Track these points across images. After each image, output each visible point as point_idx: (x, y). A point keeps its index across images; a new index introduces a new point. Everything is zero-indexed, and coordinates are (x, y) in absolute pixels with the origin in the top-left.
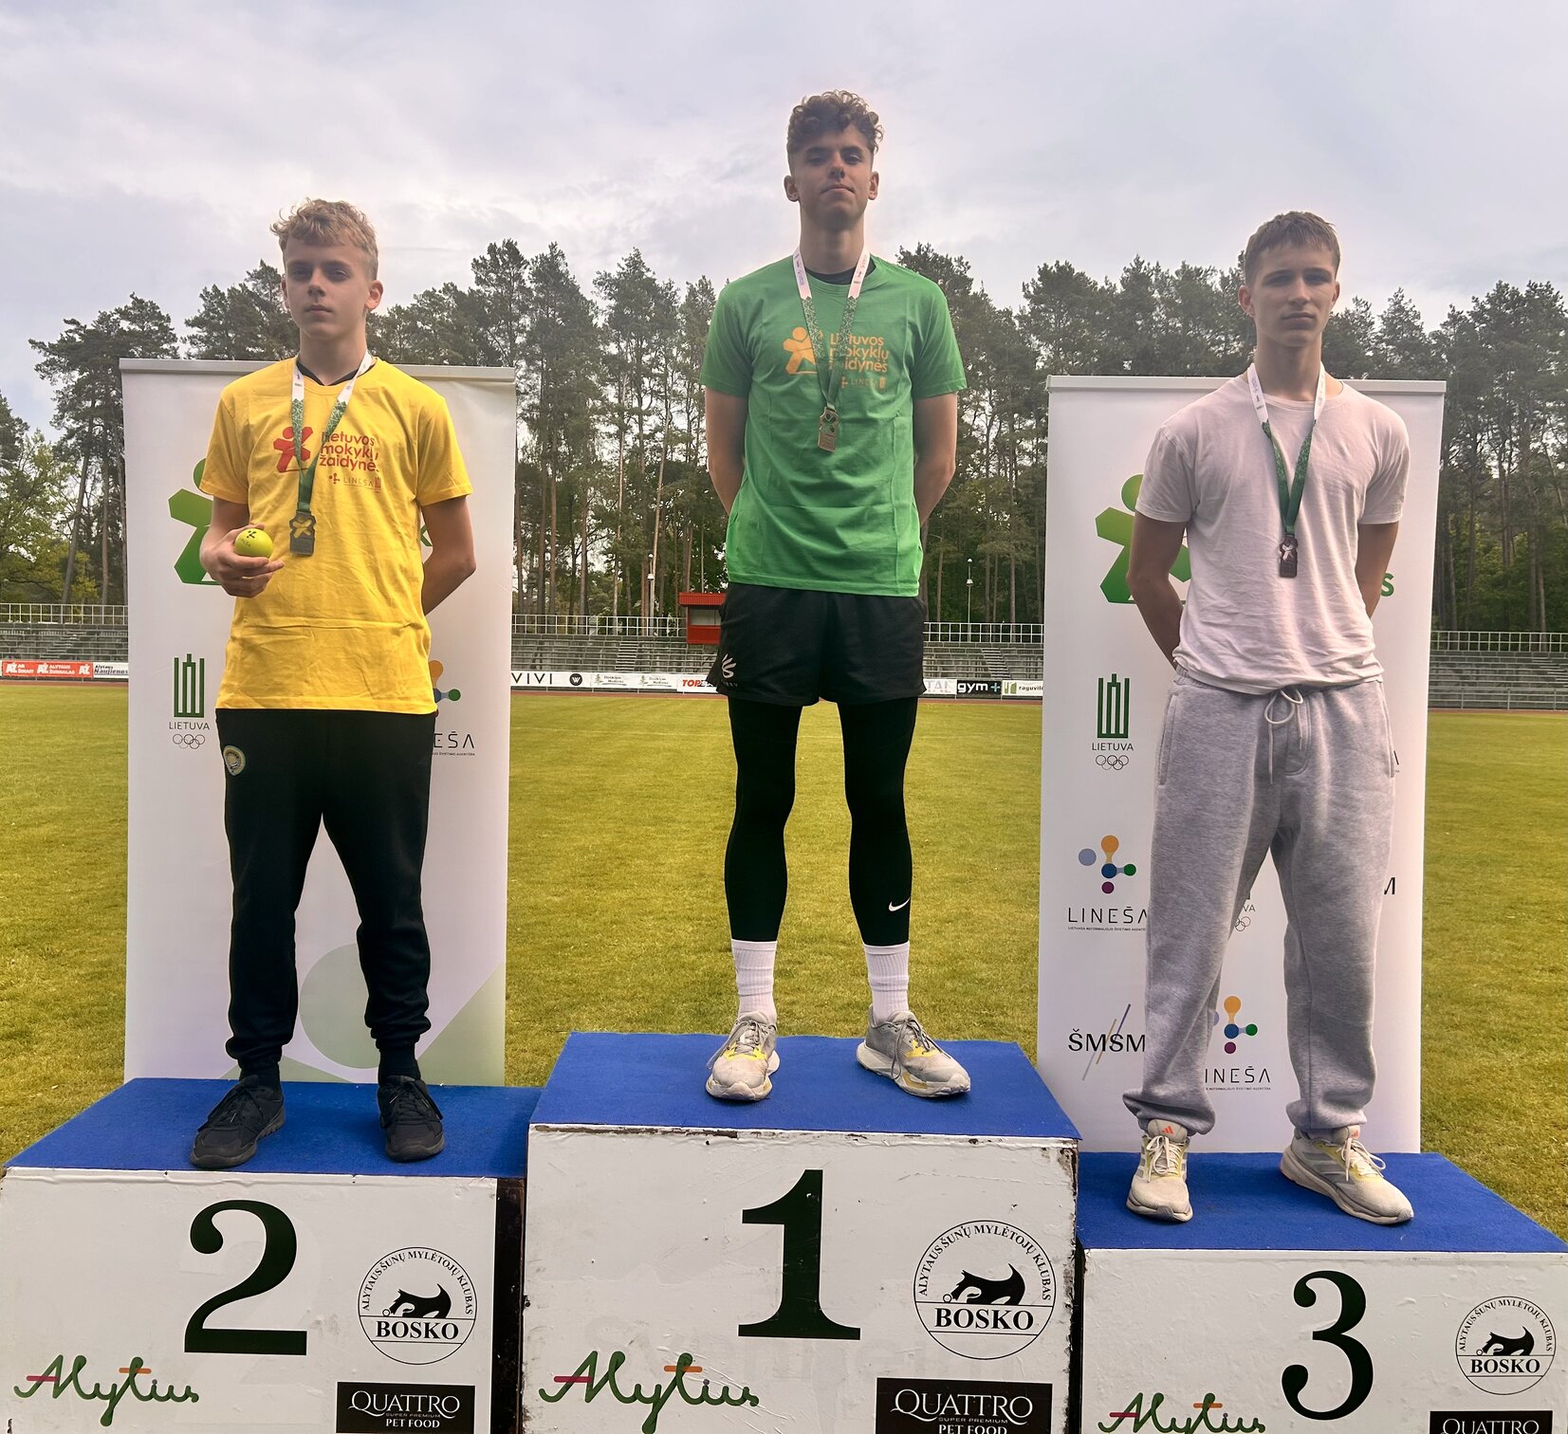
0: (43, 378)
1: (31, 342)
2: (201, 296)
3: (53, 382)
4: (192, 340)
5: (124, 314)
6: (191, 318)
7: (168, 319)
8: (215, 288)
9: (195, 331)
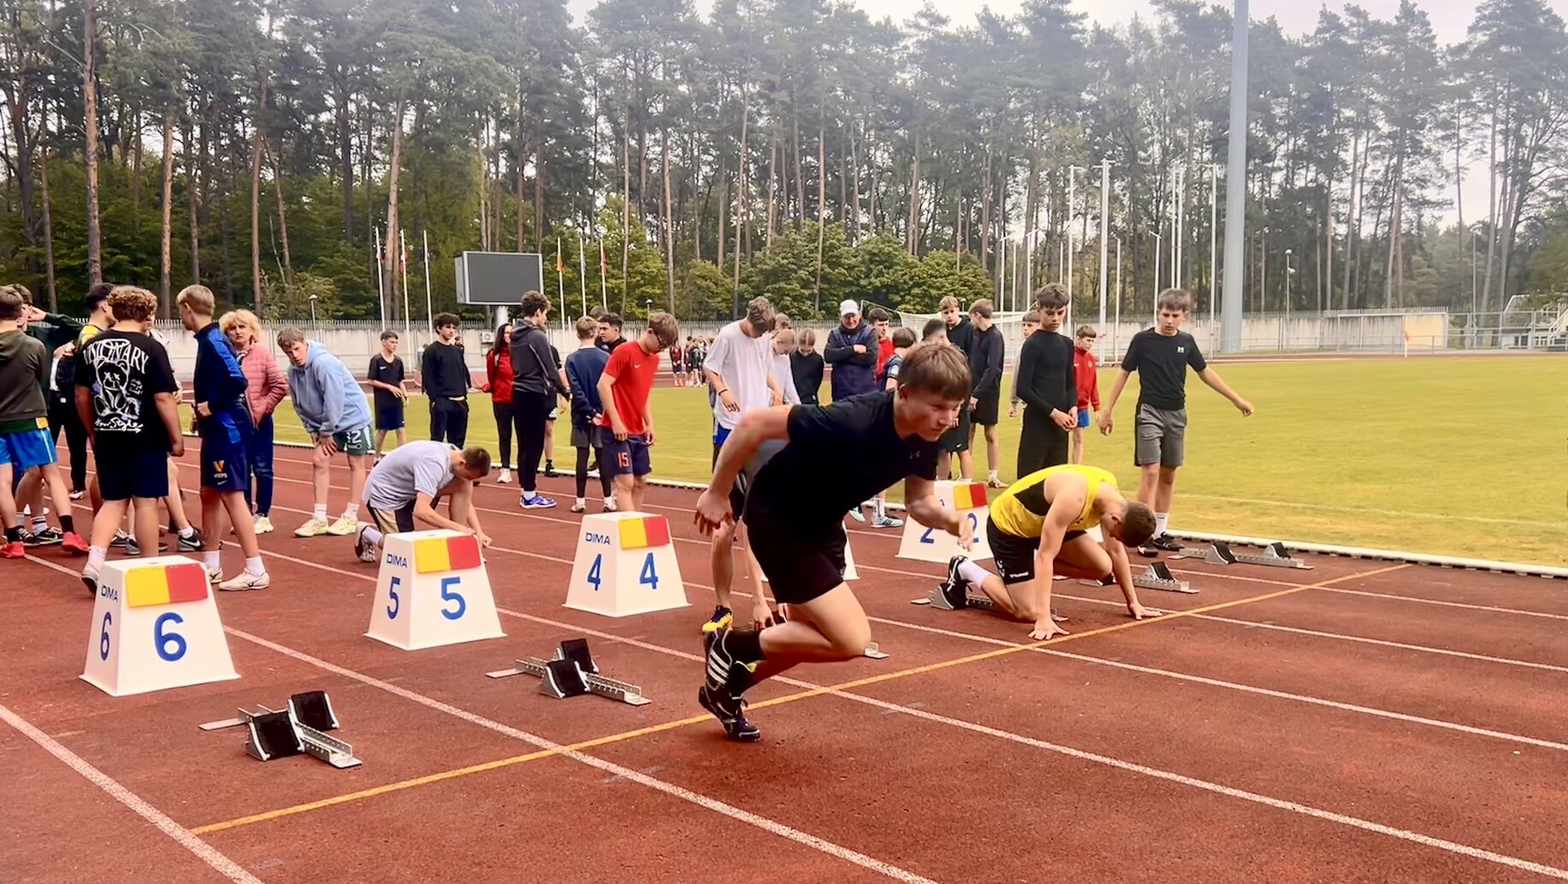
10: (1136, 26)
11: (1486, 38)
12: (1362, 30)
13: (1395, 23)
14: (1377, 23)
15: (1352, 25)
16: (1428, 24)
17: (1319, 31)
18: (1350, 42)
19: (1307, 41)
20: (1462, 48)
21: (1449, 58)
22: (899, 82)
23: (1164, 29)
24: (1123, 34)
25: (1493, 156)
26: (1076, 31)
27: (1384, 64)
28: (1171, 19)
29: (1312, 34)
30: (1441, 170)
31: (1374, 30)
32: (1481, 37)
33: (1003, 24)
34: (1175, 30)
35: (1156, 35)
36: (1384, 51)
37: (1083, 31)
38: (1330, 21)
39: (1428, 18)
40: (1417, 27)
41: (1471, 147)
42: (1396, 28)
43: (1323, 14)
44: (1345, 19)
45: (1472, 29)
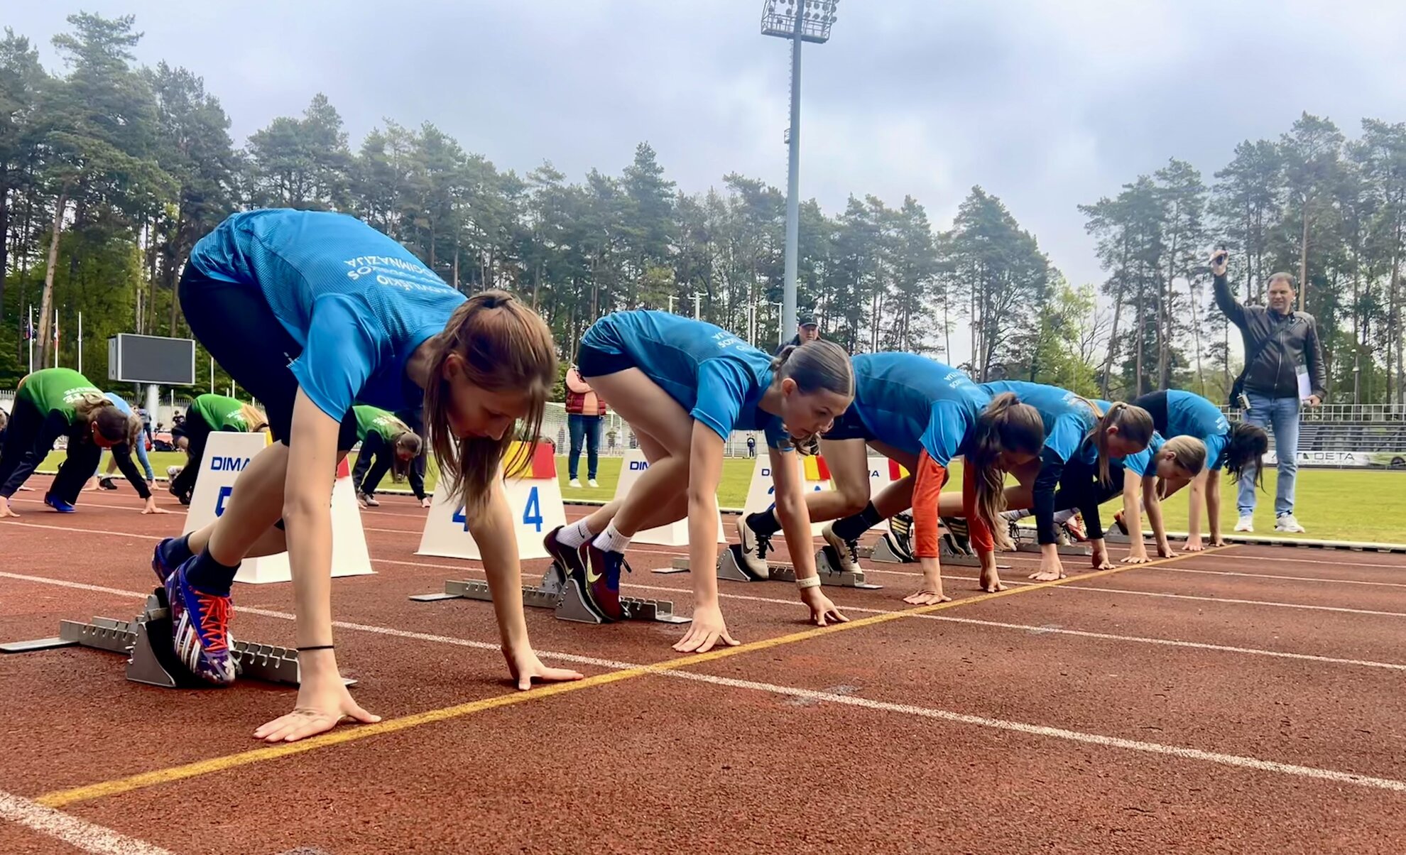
0: (1088, 233)
1: (1079, 206)
2: (1236, 151)
3: (1098, 235)
4: (1216, 189)
5: (1162, 175)
6: (1220, 170)
7: (1198, 174)
8: (1247, 142)
9: (1220, 181)
10: (712, 197)
11: (965, 229)
12: (878, 215)
13: (901, 212)
14: (889, 211)
15: (872, 211)
16: (925, 215)
17: (849, 213)
18: (870, 223)
19: (840, 219)
20: (948, 235)
21: (939, 243)
22: (521, 223)
23: (734, 201)
24: (701, 202)
25: (973, 316)
26: (666, 195)
27: (893, 243)
28: (739, 194)
29: (843, 215)
30: (935, 324)
31: (887, 216)
32: (963, 228)
33: (608, 184)
34: (741, 202)
35: (727, 205)
36: (893, 233)
37: (672, 196)
38: (855, 207)
39: (924, 211)
40: (917, 217)
41: (959, 307)
42: (903, 216)
43: (851, 200)
44: (867, 206)
45: (957, 221)
